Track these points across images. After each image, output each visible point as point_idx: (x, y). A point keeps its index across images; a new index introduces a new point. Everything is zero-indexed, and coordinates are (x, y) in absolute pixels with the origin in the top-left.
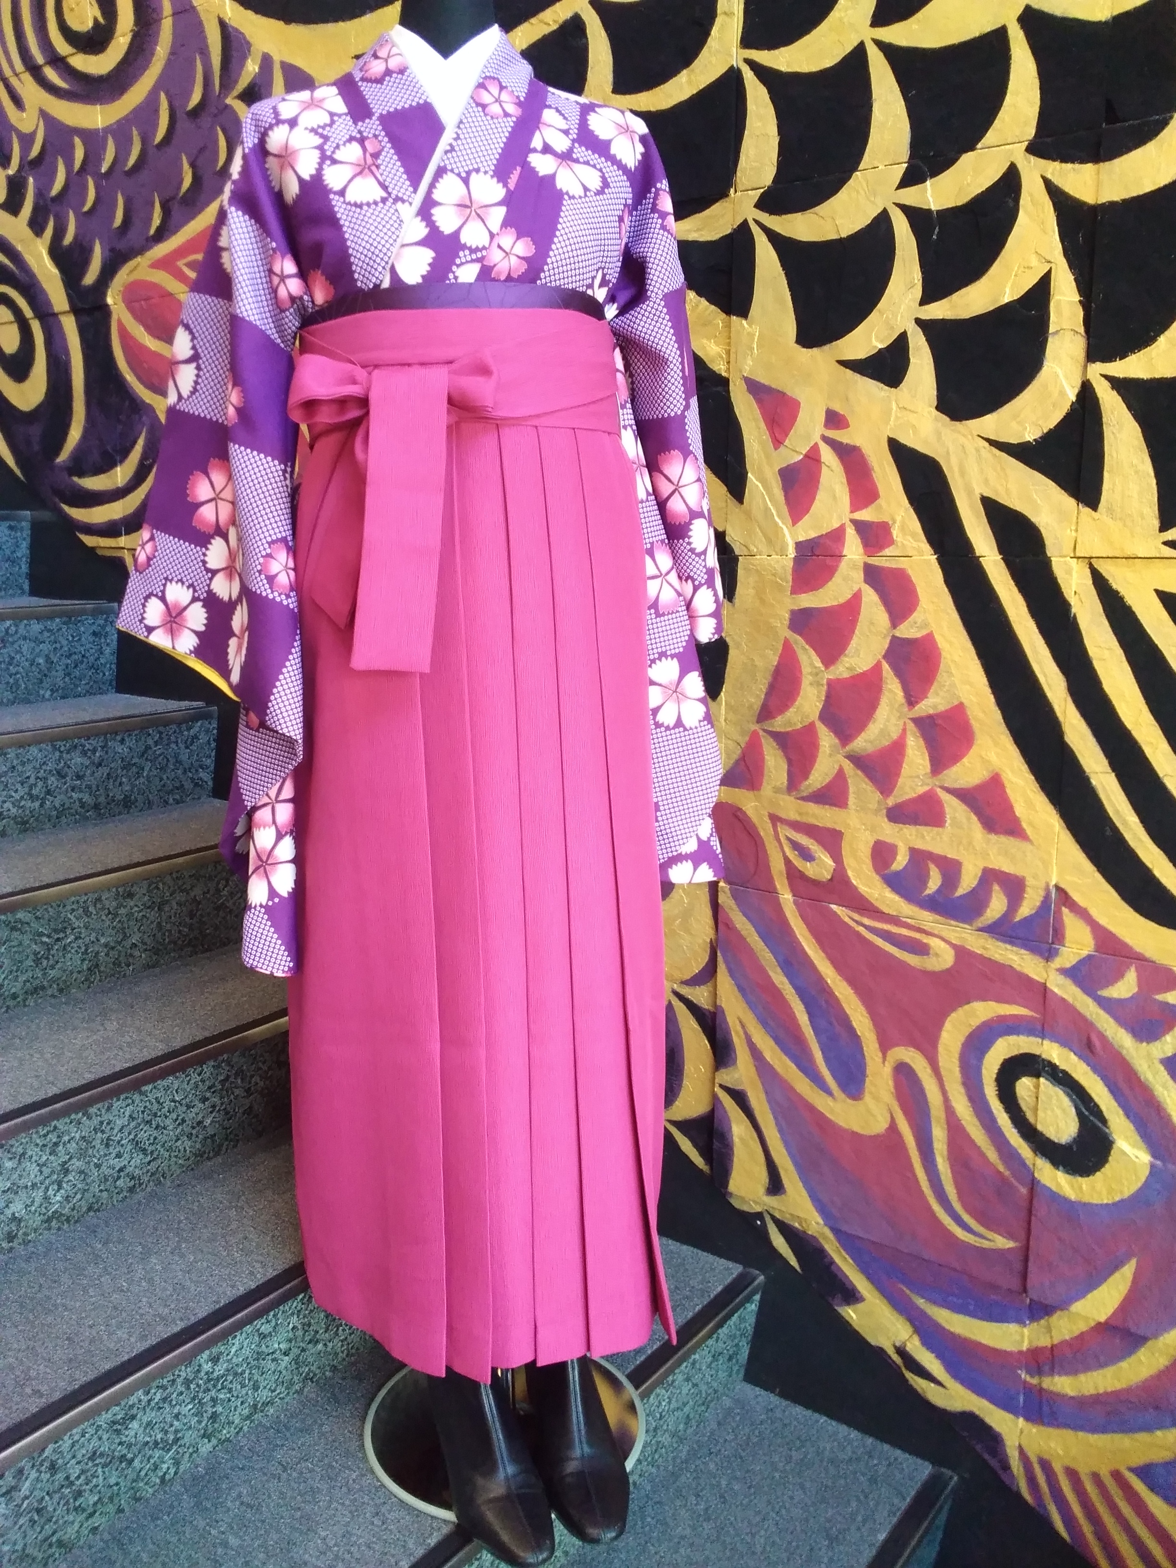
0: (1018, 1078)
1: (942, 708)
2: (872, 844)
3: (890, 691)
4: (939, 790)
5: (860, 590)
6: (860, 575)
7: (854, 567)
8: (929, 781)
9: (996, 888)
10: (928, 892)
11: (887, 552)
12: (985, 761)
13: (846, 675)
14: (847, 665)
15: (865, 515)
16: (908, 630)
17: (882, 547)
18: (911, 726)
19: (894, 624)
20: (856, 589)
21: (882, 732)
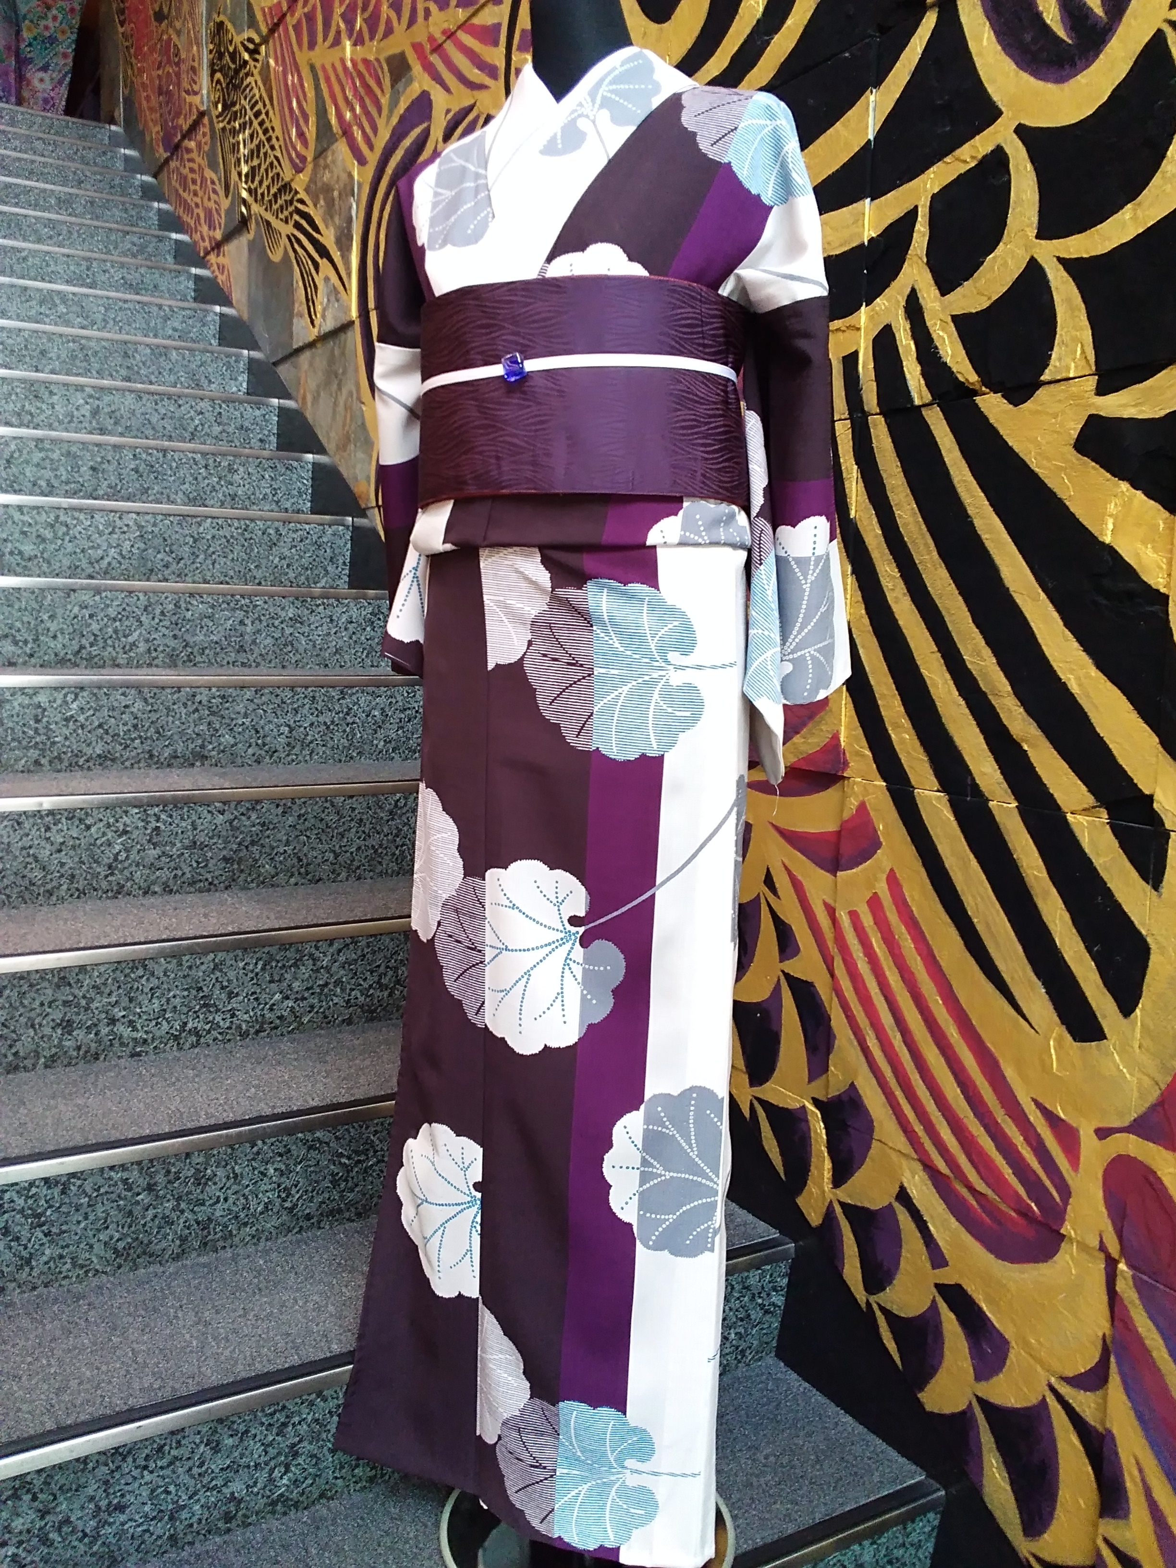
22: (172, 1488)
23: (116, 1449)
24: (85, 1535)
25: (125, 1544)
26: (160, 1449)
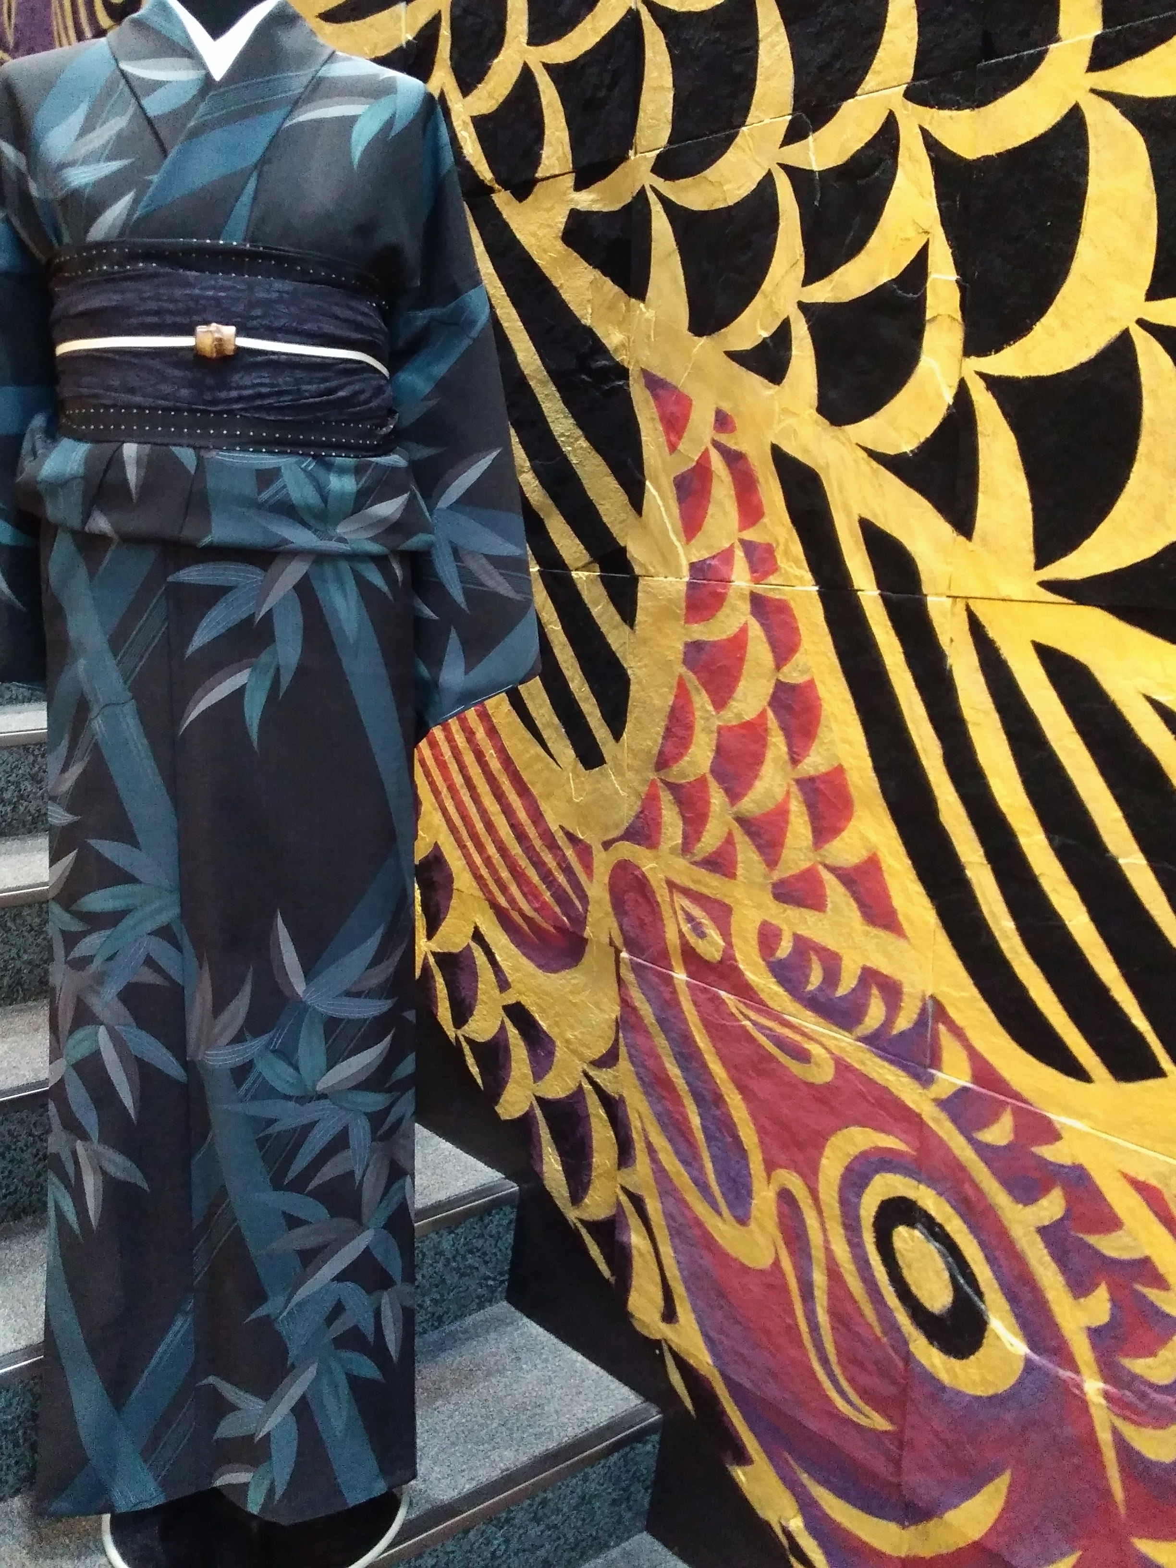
0: (896, 1226)
1: (823, 769)
2: (758, 924)
3: (775, 744)
4: (820, 868)
5: (746, 623)
6: (746, 607)
7: (741, 596)
8: (811, 855)
9: (875, 991)
10: (810, 988)
11: (772, 579)
12: (864, 839)
13: (734, 723)
14: (735, 710)
15: (750, 535)
16: (792, 675)
17: (766, 574)
18: (795, 789)
19: (778, 667)
20: (743, 621)
21: (768, 791)
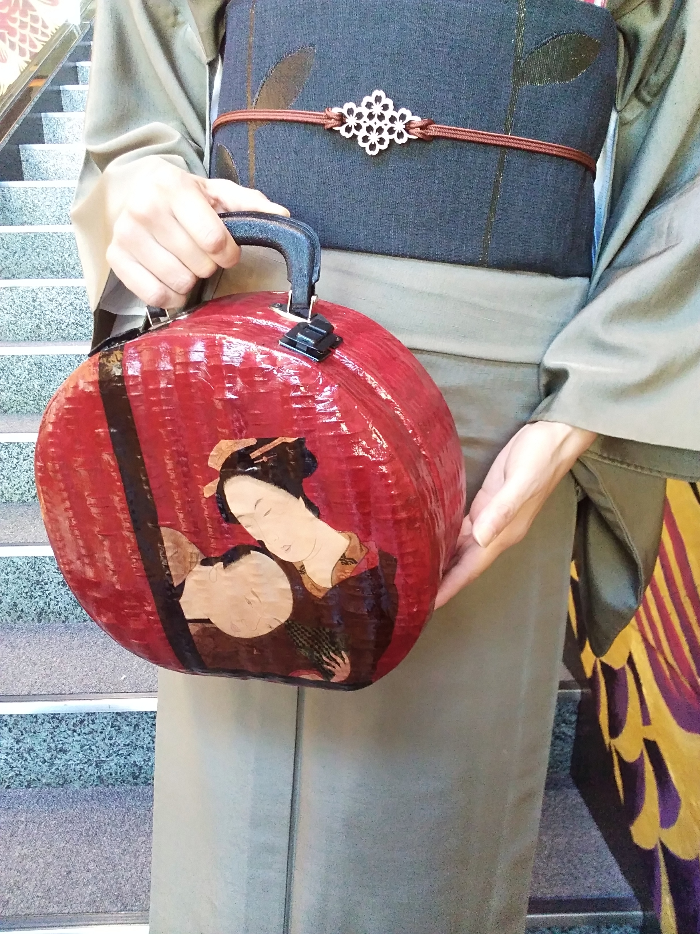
22: (93, 748)
23: (54, 715)
24: (45, 761)
25: (71, 773)
26: (82, 722)
